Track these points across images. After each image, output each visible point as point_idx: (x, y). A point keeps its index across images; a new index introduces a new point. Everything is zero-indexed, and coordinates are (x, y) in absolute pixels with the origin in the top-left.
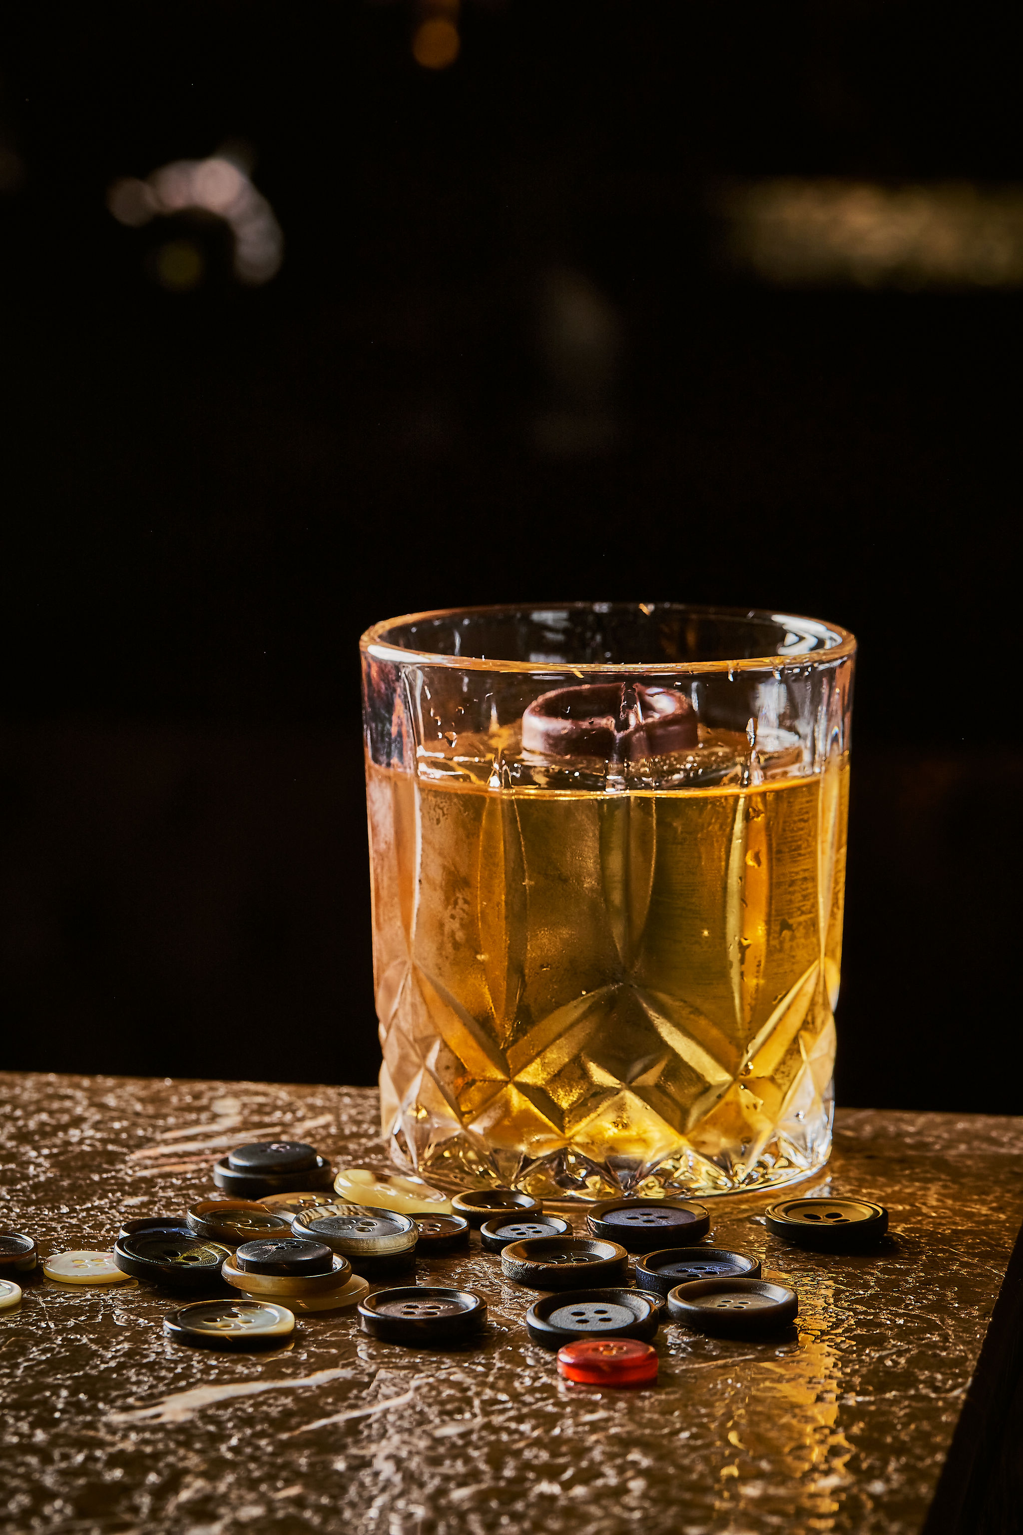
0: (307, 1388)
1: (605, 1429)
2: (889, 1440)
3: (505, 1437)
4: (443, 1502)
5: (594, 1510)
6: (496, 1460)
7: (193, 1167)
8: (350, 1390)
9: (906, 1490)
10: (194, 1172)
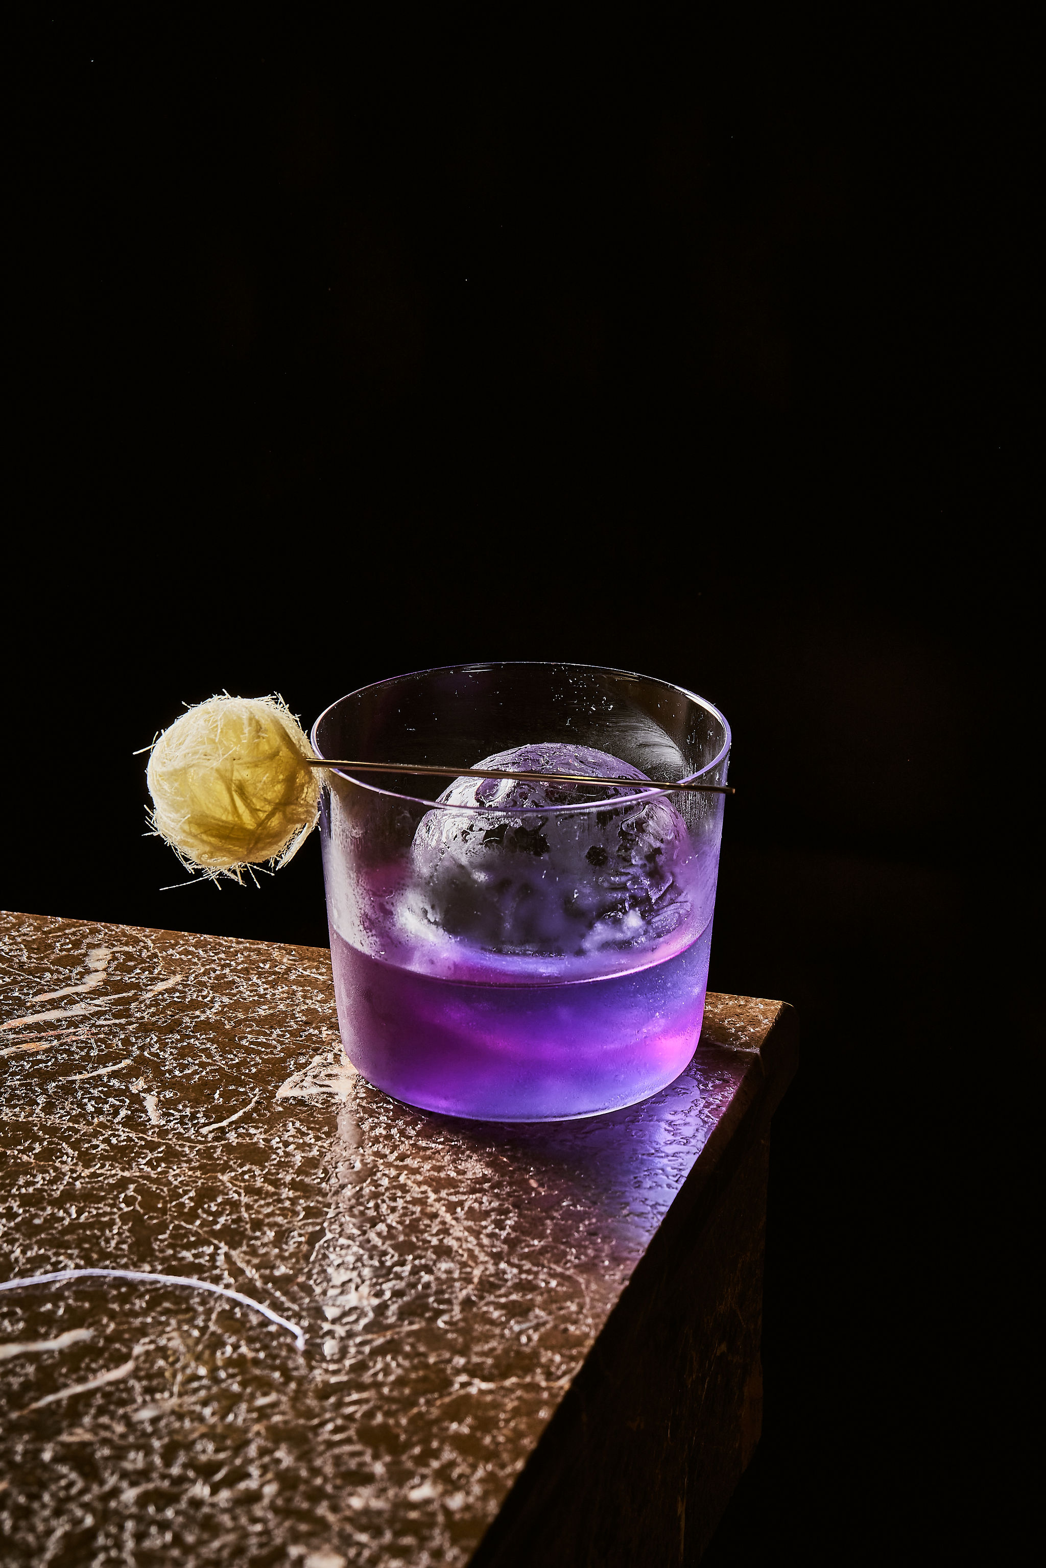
0: (50, 1352)
1: (268, 1417)
2: (487, 1440)
3: (187, 1424)
4: (113, 1504)
5: (226, 1519)
6: (169, 1456)
7: (45, 1045)
8: (82, 1359)
9: (479, 1505)
10: (46, 1051)
